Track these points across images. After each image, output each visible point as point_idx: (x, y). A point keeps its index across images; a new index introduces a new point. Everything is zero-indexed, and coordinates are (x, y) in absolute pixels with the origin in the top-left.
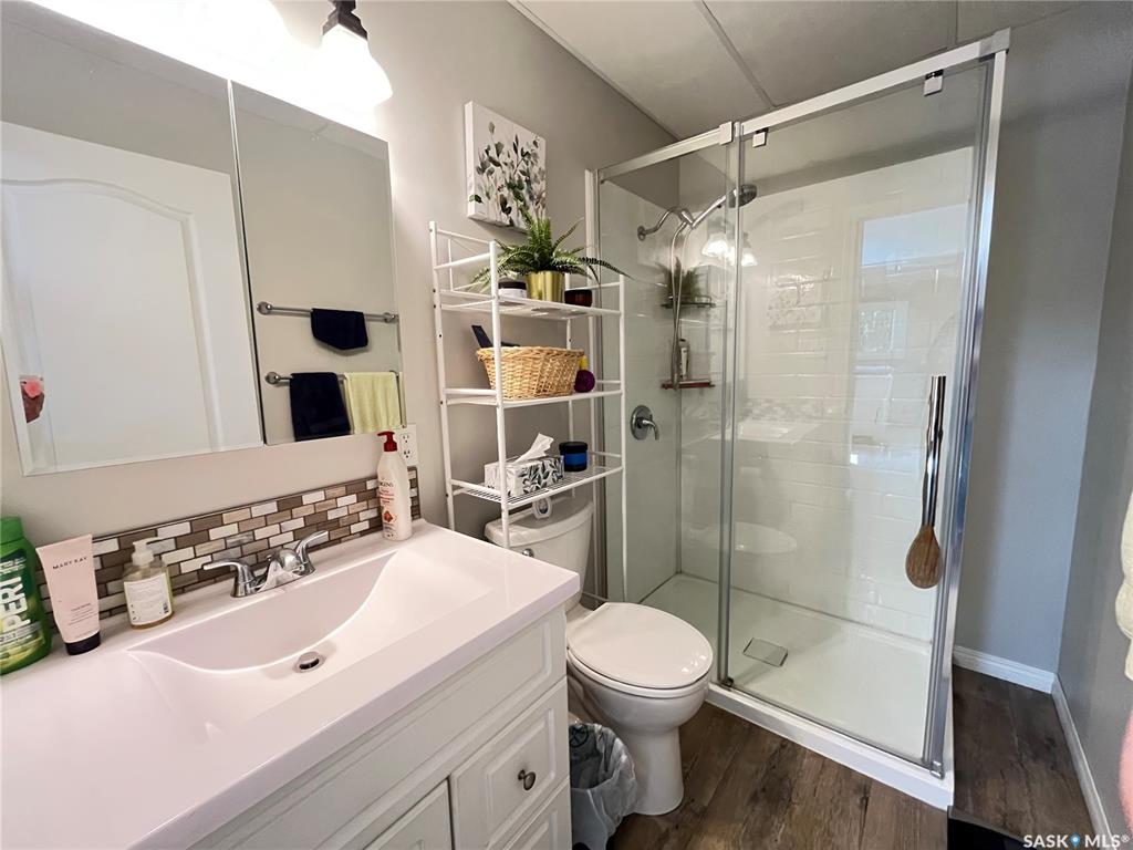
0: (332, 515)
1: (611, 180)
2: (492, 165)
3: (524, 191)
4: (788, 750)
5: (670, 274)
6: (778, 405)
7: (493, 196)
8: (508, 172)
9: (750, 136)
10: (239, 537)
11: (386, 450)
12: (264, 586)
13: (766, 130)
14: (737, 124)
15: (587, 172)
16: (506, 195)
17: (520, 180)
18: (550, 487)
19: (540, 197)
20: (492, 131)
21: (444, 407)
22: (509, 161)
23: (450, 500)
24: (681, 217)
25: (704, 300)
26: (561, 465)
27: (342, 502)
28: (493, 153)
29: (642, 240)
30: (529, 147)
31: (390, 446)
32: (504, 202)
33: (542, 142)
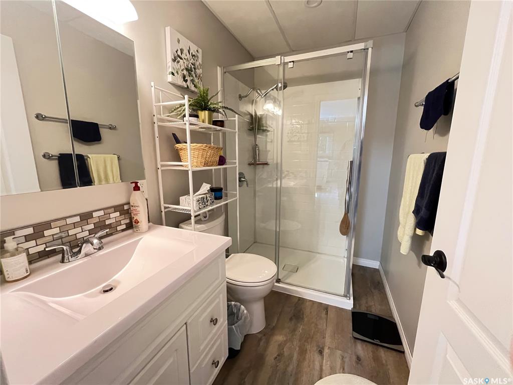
0: (108, 222)
1: (229, 72)
2: (179, 59)
3: (193, 73)
4: (301, 301)
5: (253, 116)
6: (291, 173)
7: (180, 74)
8: (186, 63)
9: (287, 63)
10: (60, 235)
11: (134, 190)
12: (80, 256)
13: (293, 62)
14: (282, 57)
15: (218, 67)
16: (185, 73)
17: (191, 67)
18: (209, 206)
19: (199, 76)
20: (179, 42)
21: (159, 171)
22: (186, 58)
23: (163, 214)
24: (258, 93)
25: (265, 128)
26: (213, 197)
27: (112, 215)
28: (179, 53)
29: (240, 100)
30: (195, 52)
31: (137, 188)
32: (184, 77)
33: (200, 51)
